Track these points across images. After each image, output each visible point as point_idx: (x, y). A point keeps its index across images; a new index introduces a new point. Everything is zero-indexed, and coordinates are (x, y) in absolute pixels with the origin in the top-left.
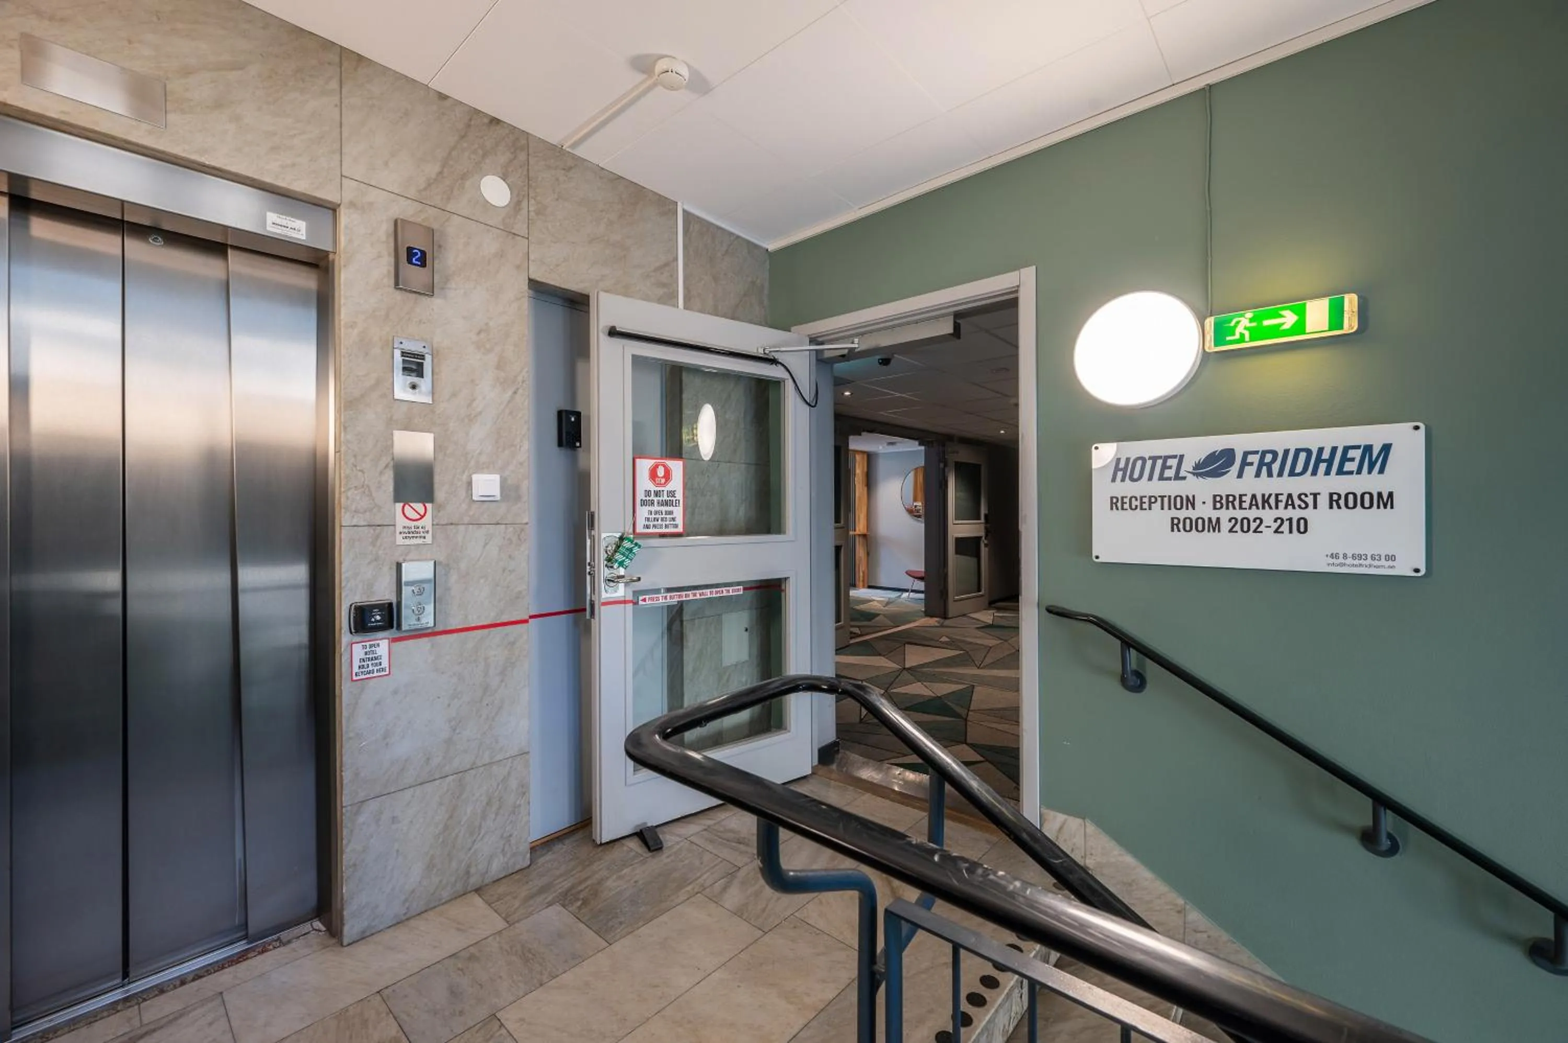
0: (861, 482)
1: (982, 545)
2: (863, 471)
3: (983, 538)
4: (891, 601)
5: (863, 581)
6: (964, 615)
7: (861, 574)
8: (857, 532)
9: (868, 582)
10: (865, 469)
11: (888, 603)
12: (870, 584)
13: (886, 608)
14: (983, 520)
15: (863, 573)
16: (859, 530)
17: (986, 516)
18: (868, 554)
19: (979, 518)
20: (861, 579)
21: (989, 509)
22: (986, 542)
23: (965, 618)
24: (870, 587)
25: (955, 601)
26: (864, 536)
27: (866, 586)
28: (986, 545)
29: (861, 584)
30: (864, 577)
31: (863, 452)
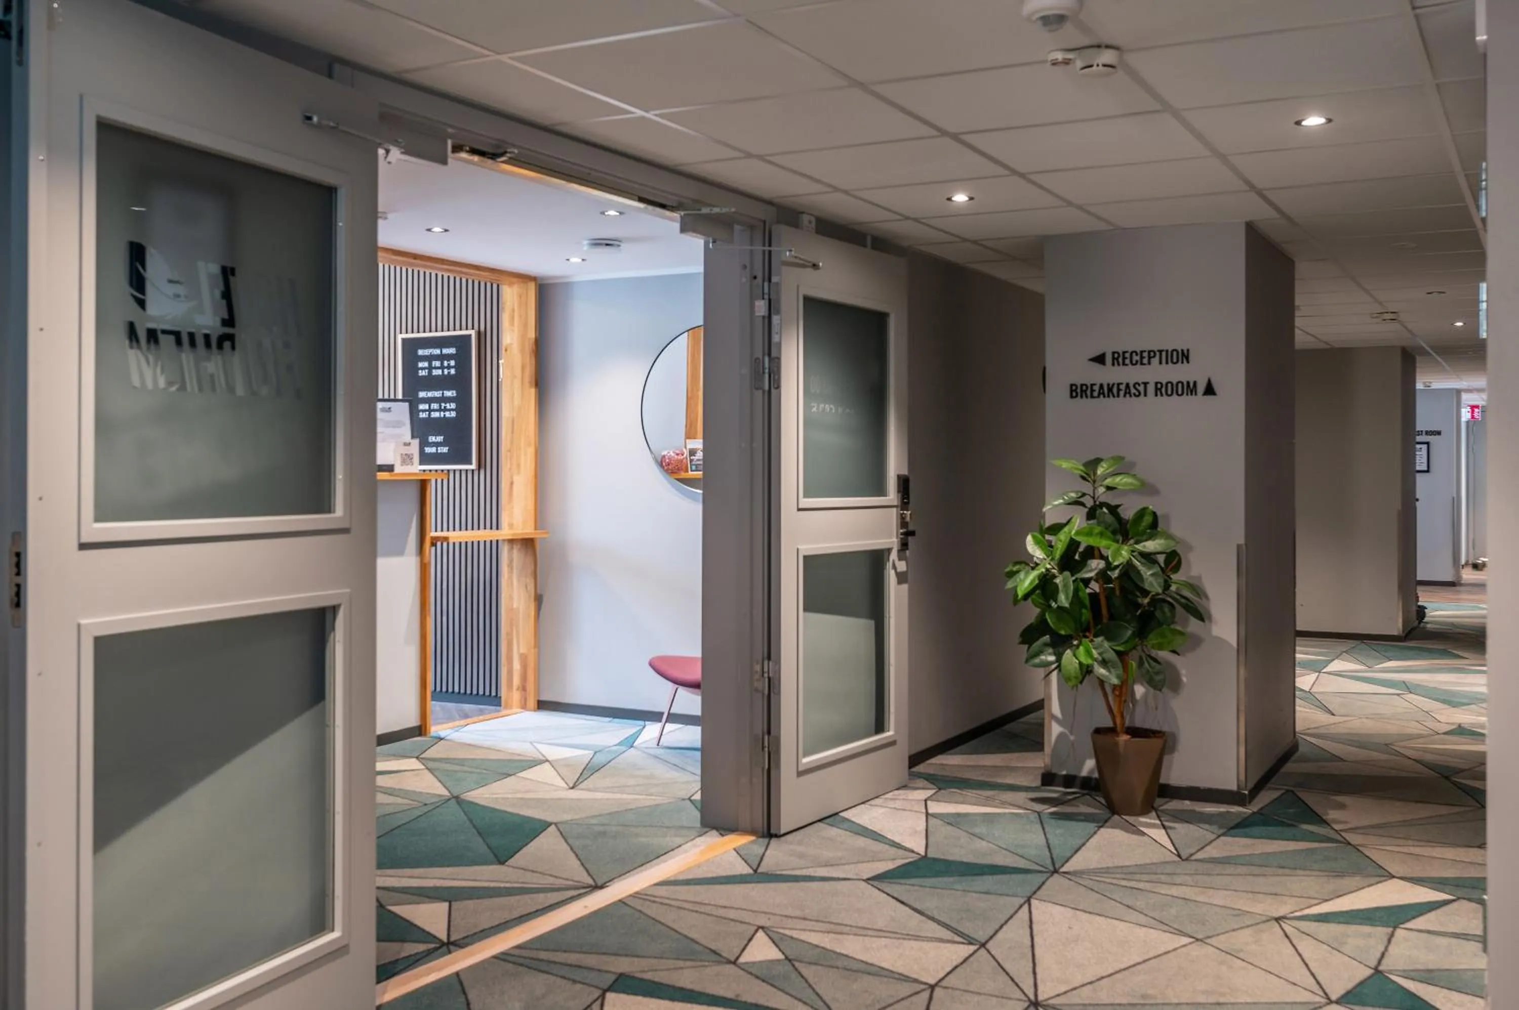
0: (518, 372)
1: (891, 577)
2: (523, 336)
3: (894, 556)
4: (600, 759)
5: (523, 688)
6: (831, 818)
7: (517, 666)
8: (505, 532)
9: (538, 690)
10: (532, 334)
11: (589, 770)
12: (544, 698)
13: (574, 794)
14: (892, 495)
15: (524, 659)
16: (511, 526)
17: (904, 484)
18: (539, 599)
19: (880, 490)
20: (516, 681)
21: (912, 462)
22: (902, 566)
23: (833, 832)
24: (543, 705)
25: (800, 774)
26: (528, 543)
27: (532, 703)
28: (902, 578)
29: (516, 696)
30: (524, 678)
31: (523, 278)
